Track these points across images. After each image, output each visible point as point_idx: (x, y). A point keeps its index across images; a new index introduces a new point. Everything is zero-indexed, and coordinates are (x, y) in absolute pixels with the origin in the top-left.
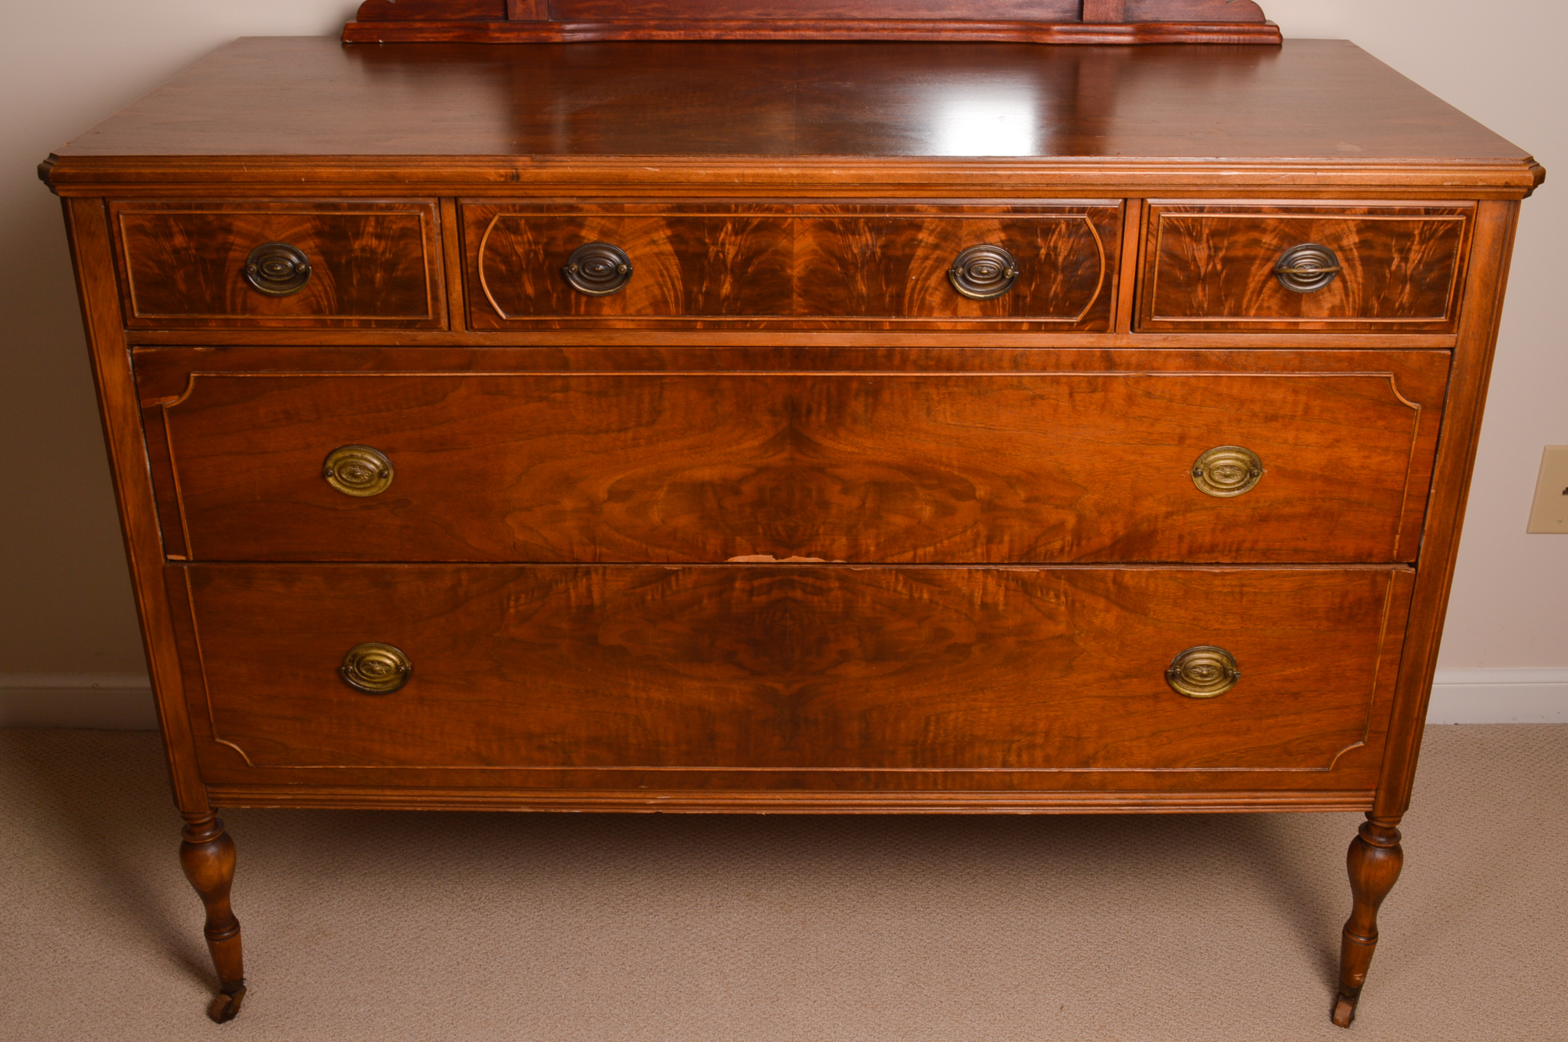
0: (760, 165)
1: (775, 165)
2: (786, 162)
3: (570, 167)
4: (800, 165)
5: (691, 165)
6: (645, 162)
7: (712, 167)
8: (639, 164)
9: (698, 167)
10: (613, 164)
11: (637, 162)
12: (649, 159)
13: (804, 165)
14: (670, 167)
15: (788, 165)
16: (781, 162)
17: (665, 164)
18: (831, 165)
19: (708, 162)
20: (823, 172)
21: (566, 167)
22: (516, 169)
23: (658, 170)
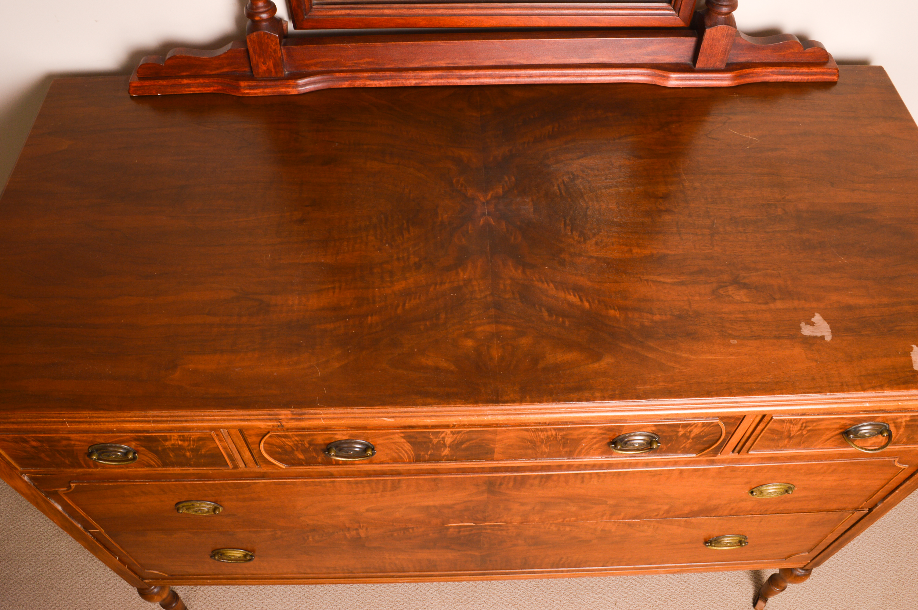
0: (473, 413)
1: (485, 413)
2: (494, 410)
3: (324, 419)
4: (505, 412)
5: (419, 414)
6: (382, 413)
7: (435, 416)
8: (377, 415)
9: (424, 416)
10: (357, 415)
11: (375, 413)
12: (385, 410)
13: (508, 412)
14: (403, 417)
15: (496, 412)
16: (490, 410)
17: (397, 415)
18: (529, 411)
19: (432, 412)
20: (523, 417)
21: (319, 419)
22: (280, 422)
23: (392, 420)
